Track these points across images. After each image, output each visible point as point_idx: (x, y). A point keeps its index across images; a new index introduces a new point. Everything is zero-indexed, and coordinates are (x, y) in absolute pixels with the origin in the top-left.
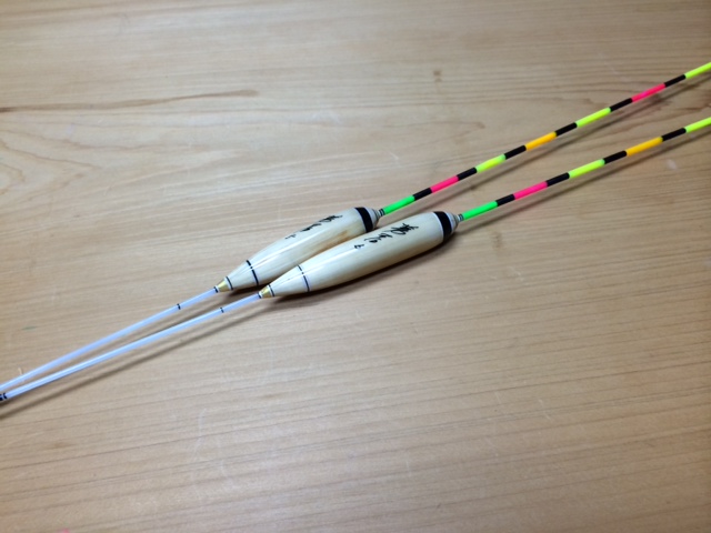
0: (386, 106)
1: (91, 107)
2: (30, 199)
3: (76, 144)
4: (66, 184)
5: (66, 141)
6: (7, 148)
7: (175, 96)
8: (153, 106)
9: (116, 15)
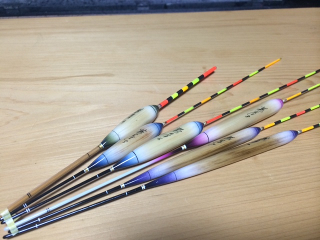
7: (69, 75)
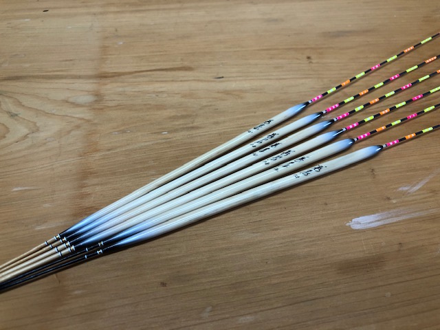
0: (281, 79)
1: (79, 77)
2: (45, 144)
3: (72, 103)
4: (69, 132)
5: (66, 101)
6: (23, 106)
8: (123, 77)
9: (88, 14)
